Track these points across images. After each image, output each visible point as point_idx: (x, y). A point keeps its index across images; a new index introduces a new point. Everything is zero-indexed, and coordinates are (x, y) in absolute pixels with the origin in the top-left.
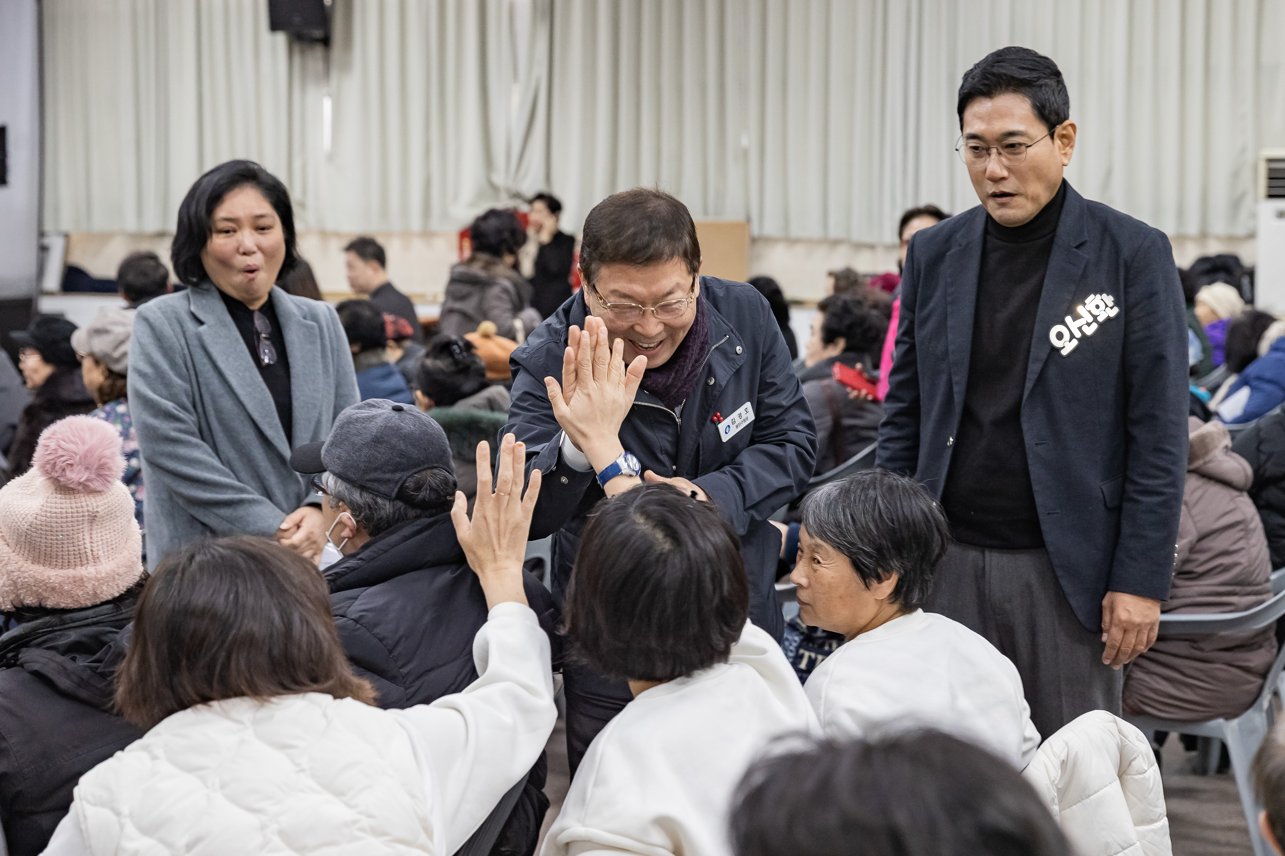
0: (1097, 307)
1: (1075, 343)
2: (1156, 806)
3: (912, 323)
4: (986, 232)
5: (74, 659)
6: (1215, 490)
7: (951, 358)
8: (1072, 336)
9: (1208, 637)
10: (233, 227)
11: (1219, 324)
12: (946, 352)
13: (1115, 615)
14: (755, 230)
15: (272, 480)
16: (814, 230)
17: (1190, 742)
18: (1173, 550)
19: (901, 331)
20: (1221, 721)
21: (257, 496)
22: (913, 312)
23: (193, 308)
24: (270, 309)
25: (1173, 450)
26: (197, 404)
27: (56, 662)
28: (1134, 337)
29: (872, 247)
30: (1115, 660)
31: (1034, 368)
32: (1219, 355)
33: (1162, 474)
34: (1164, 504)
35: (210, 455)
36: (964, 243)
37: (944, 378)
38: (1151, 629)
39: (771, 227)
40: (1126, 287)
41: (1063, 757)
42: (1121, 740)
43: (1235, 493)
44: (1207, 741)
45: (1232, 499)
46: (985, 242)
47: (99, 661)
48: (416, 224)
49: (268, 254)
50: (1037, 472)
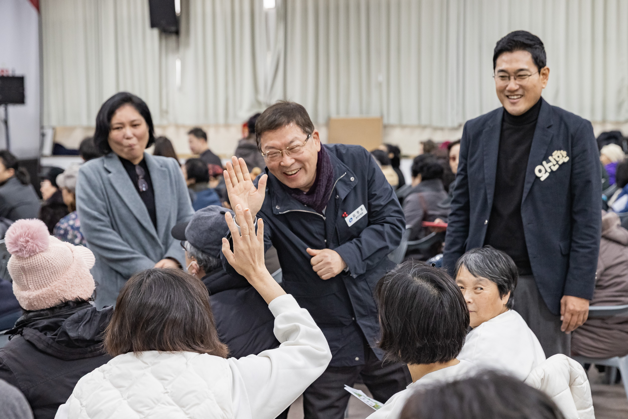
0: (558, 157)
1: (547, 174)
2: (588, 401)
3: (466, 165)
4: (503, 120)
5: (46, 334)
6: (613, 246)
7: (486, 181)
8: (546, 171)
9: (610, 317)
10: (121, 126)
11: (612, 165)
12: (484, 179)
13: (567, 307)
14: (385, 121)
15: (148, 247)
16: (413, 121)
17: (601, 368)
18: (594, 276)
19: (460, 169)
20: (616, 359)
21: (141, 255)
22: (466, 159)
23: (106, 166)
24: (144, 163)
25: (595, 226)
26: (109, 213)
27: (37, 336)
28: (576, 171)
29: (442, 129)
30: (567, 329)
31: (527, 186)
32: (613, 180)
33: (589, 238)
34: (591, 253)
35: (117, 237)
36: (492, 125)
37: (482, 191)
38: (585, 314)
39: (393, 120)
40: (572, 147)
41: (542, 377)
42: (570, 368)
43: (622, 247)
44: (610, 368)
45: (621, 250)
46: (502, 125)
47: (56, 335)
48: (221, 120)
49: (139, 138)
50: (528, 237)
